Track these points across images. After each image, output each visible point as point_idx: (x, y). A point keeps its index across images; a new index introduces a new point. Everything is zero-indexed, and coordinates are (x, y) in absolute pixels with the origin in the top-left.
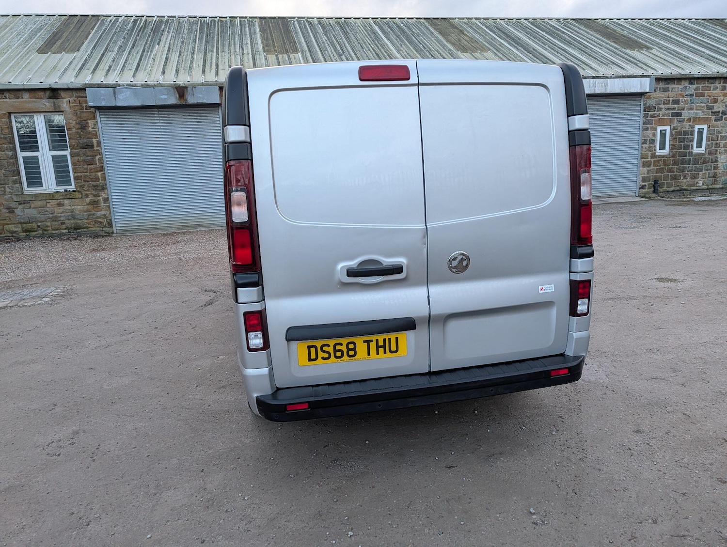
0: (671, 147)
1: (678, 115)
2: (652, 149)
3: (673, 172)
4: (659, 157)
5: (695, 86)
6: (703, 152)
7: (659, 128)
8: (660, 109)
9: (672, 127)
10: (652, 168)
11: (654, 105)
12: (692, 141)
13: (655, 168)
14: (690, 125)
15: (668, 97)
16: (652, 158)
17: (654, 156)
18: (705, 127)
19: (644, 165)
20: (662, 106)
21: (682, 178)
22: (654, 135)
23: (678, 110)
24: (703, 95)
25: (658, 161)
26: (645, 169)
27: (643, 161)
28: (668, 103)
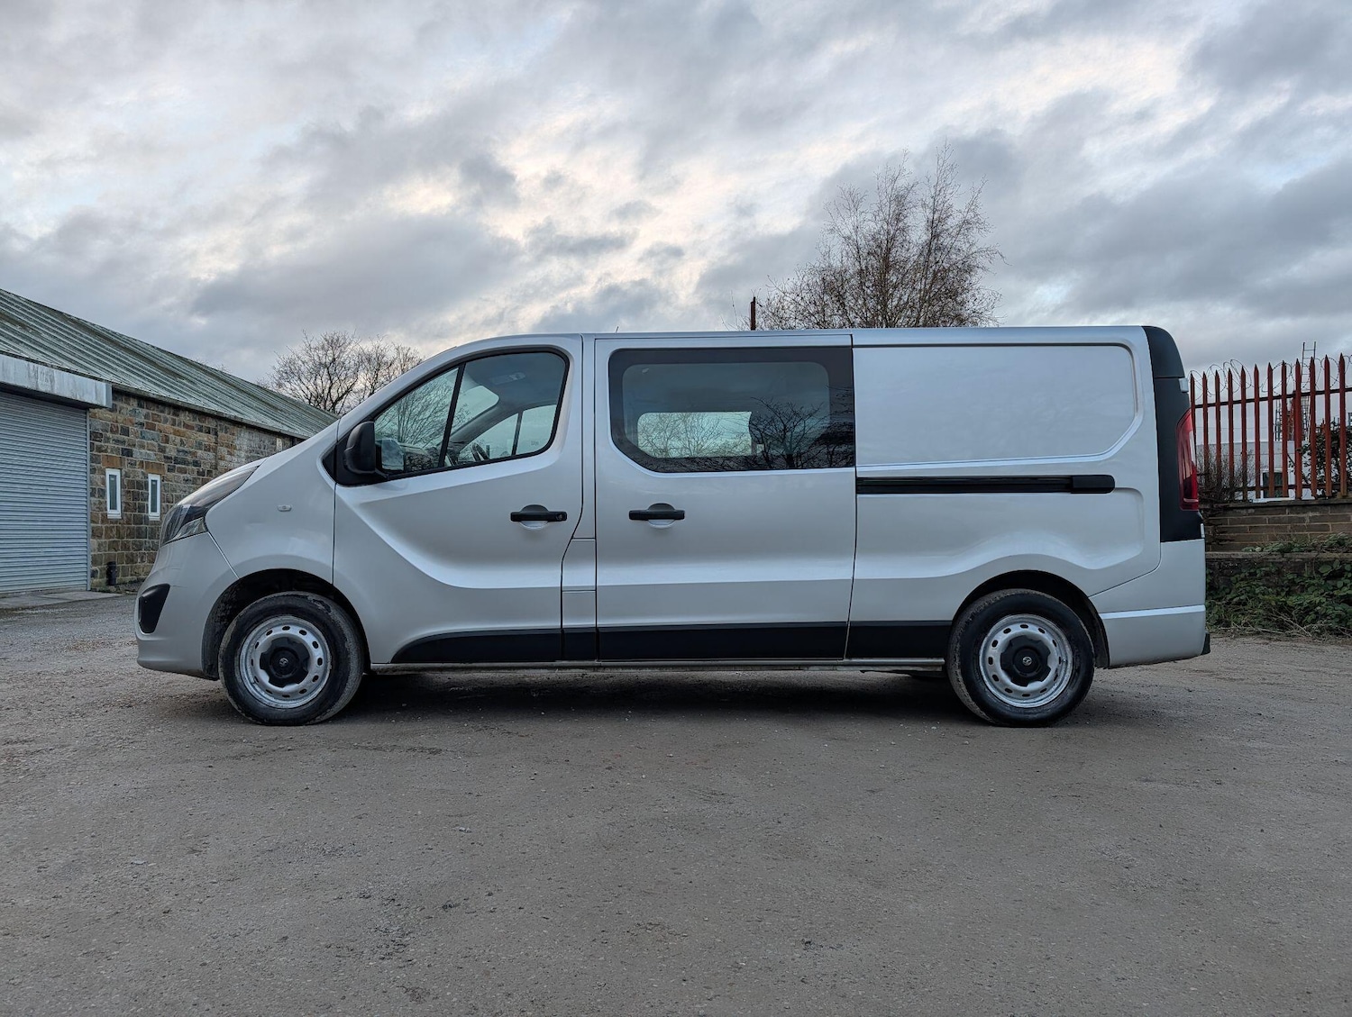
0: (124, 505)
1: (129, 453)
2: (101, 507)
3: (129, 549)
4: (112, 523)
5: (144, 411)
6: (158, 519)
7: (109, 472)
8: (108, 439)
9: (124, 473)
10: (103, 540)
11: (101, 432)
12: (147, 499)
13: (107, 541)
14: (143, 473)
15: (117, 422)
16: (103, 522)
17: (105, 519)
18: (158, 478)
19: (94, 536)
20: (109, 434)
21: (139, 560)
22: (104, 483)
23: (129, 445)
24: (152, 427)
25: (111, 528)
26: (95, 542)
27: (93, 527)
28: (116, 432)
